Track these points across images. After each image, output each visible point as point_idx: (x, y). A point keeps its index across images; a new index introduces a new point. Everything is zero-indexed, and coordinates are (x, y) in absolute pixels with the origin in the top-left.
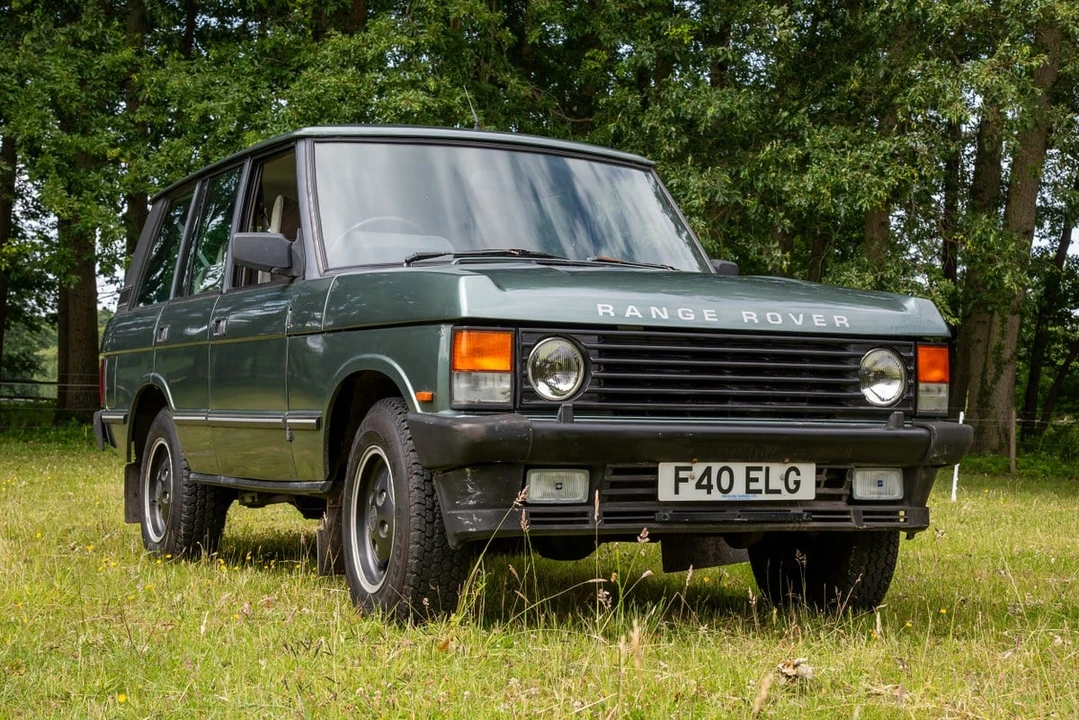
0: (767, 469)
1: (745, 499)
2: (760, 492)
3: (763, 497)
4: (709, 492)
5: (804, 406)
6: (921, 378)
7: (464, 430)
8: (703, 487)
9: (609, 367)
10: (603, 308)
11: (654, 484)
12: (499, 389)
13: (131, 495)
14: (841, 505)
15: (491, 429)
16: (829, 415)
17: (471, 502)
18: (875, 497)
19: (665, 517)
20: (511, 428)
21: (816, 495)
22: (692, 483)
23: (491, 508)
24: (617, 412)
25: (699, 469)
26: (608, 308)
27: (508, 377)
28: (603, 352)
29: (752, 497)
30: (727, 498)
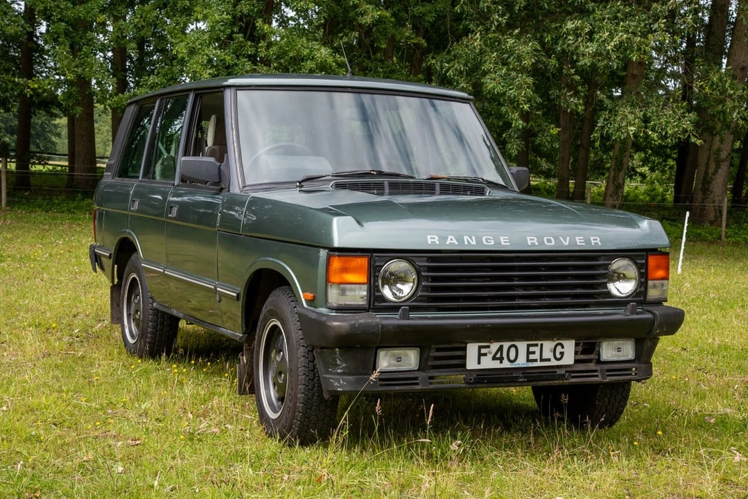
0: (542, 345)
1: (525, 366)
2: (536, 360)
3: (539, 364)
4: (501, 362)
5: (568, 300)
6: (650, 277)
7: (334, 326)
8: (497, 359)
9: (434, 279)
10: (431, 238)
11: (464, 357)
12: (358, 295)
13: (115, 305)
14: (592, 366)
15: (353, 326)
16: (585, 306)
17: (339, 371)
18: (616, 359)
19: (471, 380)
20: (366, 325)
21: (575, 360)
22: (490, 356)
23: (353, 375)
24: (439, 309)
25: (494, 347)
26: (434, 238)
27: (365, 287)
28: (430, 269)
29: (531, 365)
30: (513, 365)
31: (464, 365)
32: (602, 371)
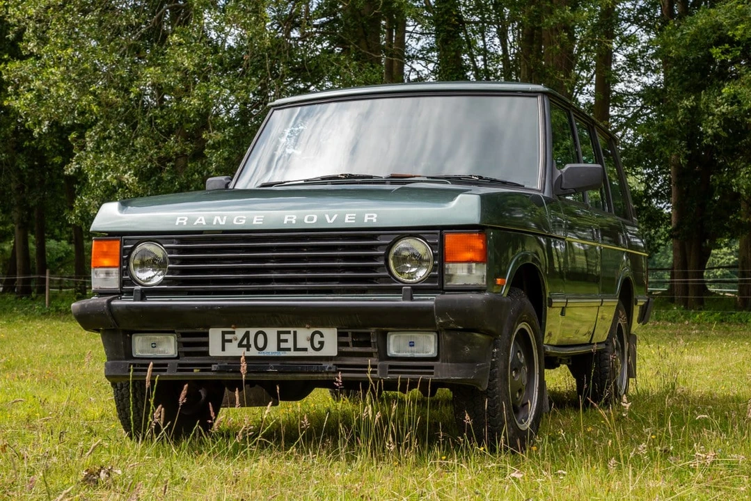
0: (295, 333)
1: (276, 355)
2: (289, 349)
3: (292, 353)
4: (248, 350)
5: (334, 285)
6: (447, 259)
8: (243, 346)
9: (183, 261)
10: (180, 219)
14: (372, 361)
15: (83, 306)
18: (408, 355)
19: (216, 368)
21: (338, 352)
22: (235, 343)
25: (240, 333)
26: (184, 219)
29: (282, 354)
30: (262, 354)
31: (206, 353)
32: (382, 367)
